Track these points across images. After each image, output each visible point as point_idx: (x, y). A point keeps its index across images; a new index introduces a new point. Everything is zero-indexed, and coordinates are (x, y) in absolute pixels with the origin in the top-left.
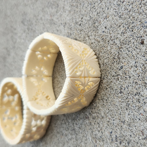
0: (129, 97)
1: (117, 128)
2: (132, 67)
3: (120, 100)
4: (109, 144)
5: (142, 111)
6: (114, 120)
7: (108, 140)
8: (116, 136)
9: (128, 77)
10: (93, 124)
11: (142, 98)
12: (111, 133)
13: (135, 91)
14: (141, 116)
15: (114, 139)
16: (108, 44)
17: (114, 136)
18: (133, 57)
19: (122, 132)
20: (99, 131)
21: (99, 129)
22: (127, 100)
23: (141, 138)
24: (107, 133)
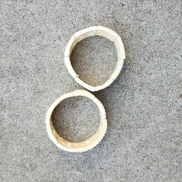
0: (138, 33)
1: (145, 53)
2: (127, 19)
3: (135, 39)
4: (148, 65)
5: (148, 33)
6: (140, 52)
7: (146, 64)
8: (148, 57)
9: (129, 25)
10: (131, 68)
11: (144, 27)
12: (144, 59)
13: (138, 28)
14: (150, 35)
15: (148, 59)
16: (104, 21)
17: (147, 59)
18: (124, 15)
19: (149, 51)
20: (138, 66)
21: (137, 65)
22: (138, 36)
23: (158, 43)
24: (142, 62)
